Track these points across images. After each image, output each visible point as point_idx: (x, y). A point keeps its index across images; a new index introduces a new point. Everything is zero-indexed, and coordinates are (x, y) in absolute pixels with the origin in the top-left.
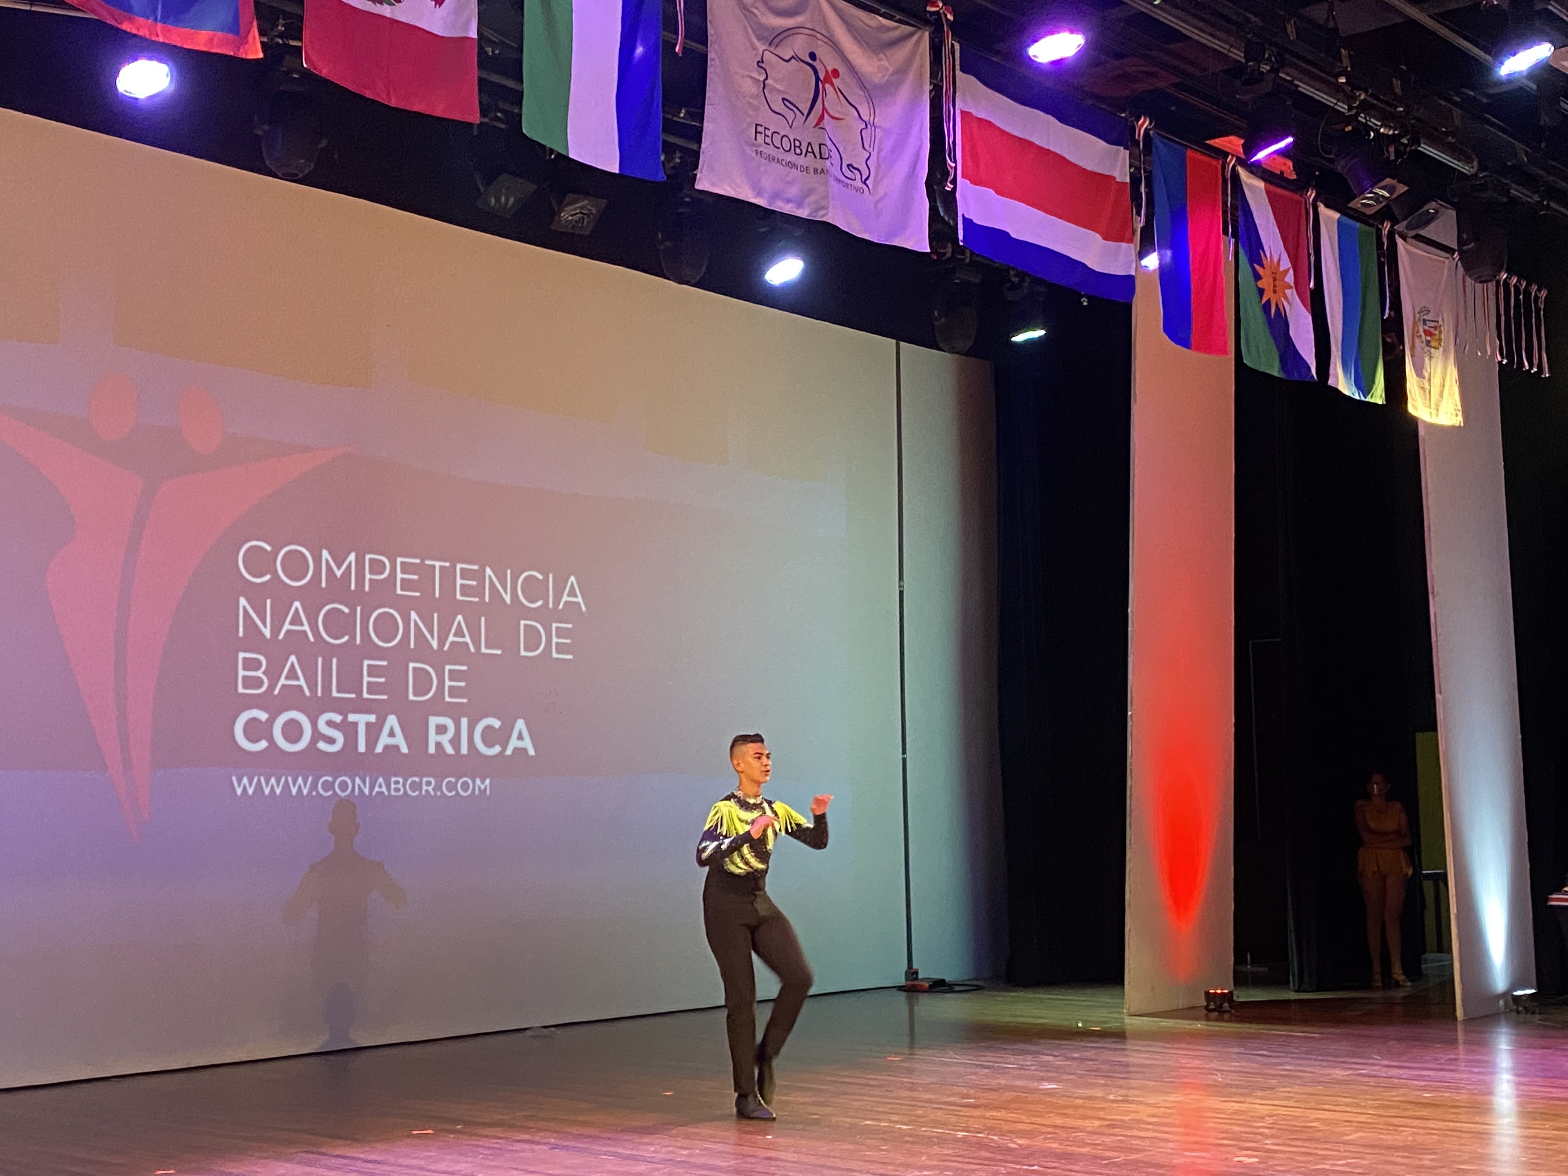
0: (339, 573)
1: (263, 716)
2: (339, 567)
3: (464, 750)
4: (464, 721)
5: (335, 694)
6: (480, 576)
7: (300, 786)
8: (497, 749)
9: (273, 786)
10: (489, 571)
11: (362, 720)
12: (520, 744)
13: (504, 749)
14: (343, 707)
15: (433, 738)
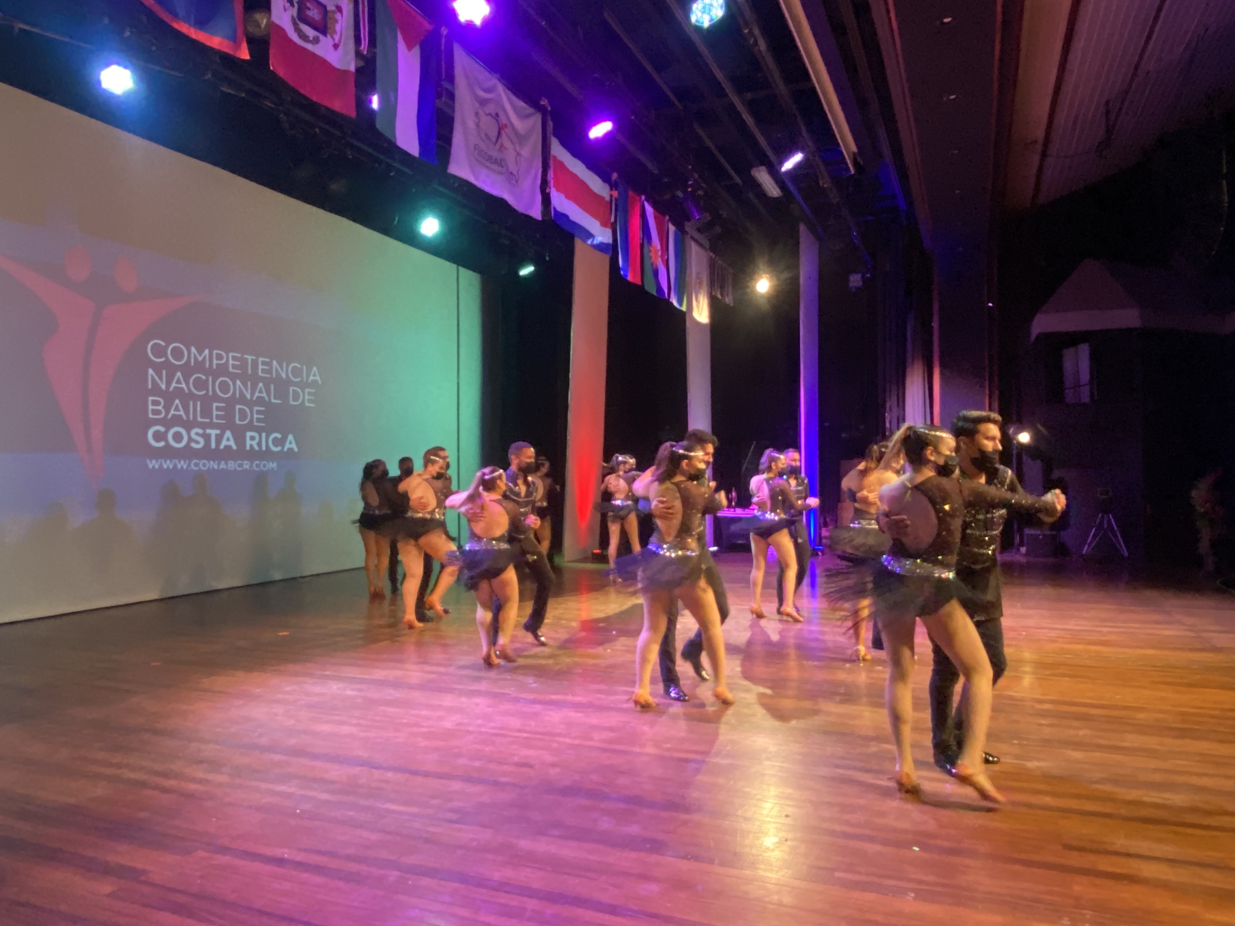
0: (200, 359)
1: (162, 429)
2: (200, 355)
3: (264, 448)
4: (264, 435)
5: (199, 419)
6: (269, 364)
7: (182, 464)
8: (279, 449)
9: (168, 464)
10: (275, 363)
11: (213, 432)
12: (291, 446)
13: (283, 447)
14: (204, 426)
15: (248, 442)
